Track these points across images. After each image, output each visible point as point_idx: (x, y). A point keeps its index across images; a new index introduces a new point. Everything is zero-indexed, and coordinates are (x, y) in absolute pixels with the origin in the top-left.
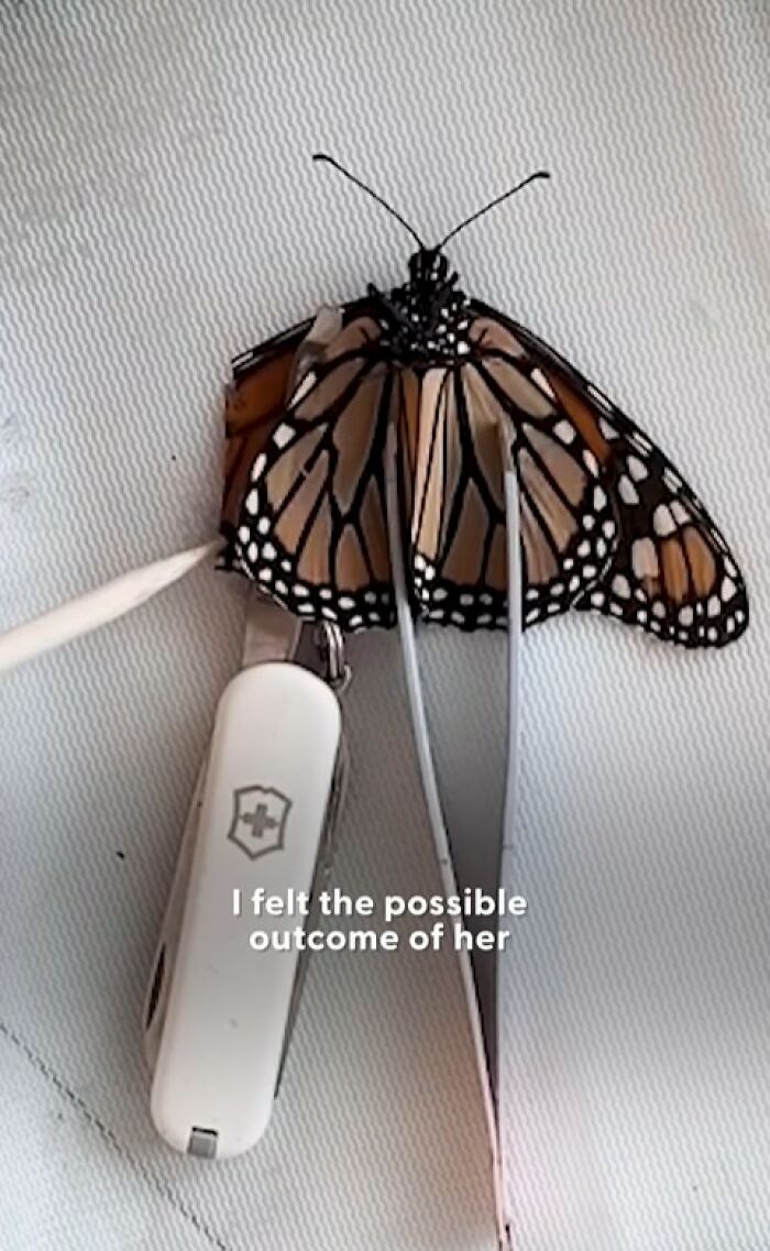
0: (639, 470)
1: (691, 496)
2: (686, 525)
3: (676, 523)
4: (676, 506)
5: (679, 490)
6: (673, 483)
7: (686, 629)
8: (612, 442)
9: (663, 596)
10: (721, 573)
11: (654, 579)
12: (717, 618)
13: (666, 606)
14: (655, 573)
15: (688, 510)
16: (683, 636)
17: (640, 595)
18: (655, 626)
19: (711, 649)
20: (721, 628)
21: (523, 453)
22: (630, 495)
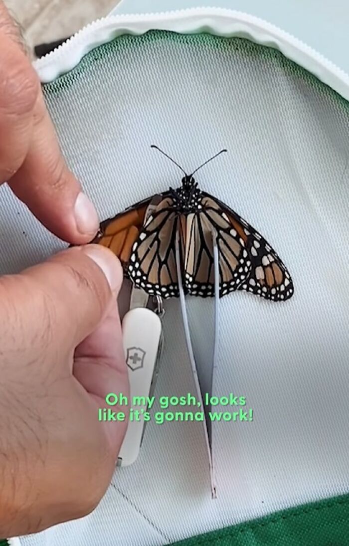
0: (257, 245)
1: (274, 252)
2: (273, 262)
3: (269, 261)
4: (269, 256)
5: (271, 251)
6: (268, 249)
7: (273, 295)
8: (248, 236)
9: (266, 285)
10: (284, 277)
11: (263, 280)
12: (283, 292)
13: (267, 288)
14: (263, 277)
15: (273, 257)
16: (273, 298)
17: (258, 285)
18: (264, 295)
19: (282, 301)
20: (285, 295)
21: (220, 240)
22: (254, 253)
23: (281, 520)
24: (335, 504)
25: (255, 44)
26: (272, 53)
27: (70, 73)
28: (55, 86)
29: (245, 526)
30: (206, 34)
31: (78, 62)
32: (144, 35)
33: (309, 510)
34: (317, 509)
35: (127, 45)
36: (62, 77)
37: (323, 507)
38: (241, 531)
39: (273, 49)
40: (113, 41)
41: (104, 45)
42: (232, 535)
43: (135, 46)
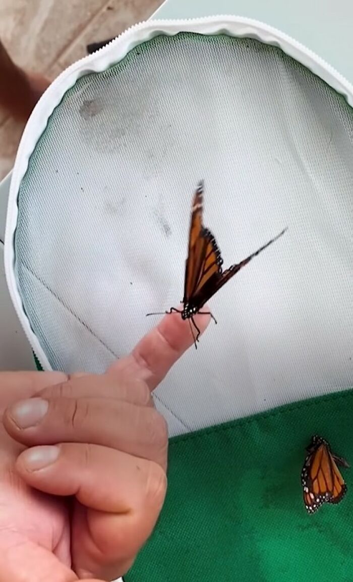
23: (279, 414)
24: (321, 401)
25: (261, 43)
26: (274, 51)
27: (118, 65)
28: (107, 75)
29: (251, 418)
30: (223, 34)
31: (124, 56)
32: (175, 35)
33: (301, 406)
34: (307, 405)
35: (162, 43)
36: (112, 68)
37: (312, 404)
38: (249, 422)
39: (276, 47)
40: (151, 40)
41: (145, 43)
42: (241, 425)
43: (168, 44)
